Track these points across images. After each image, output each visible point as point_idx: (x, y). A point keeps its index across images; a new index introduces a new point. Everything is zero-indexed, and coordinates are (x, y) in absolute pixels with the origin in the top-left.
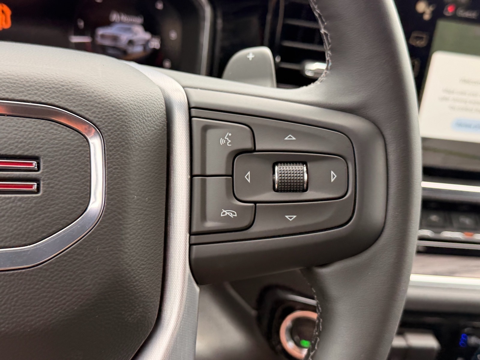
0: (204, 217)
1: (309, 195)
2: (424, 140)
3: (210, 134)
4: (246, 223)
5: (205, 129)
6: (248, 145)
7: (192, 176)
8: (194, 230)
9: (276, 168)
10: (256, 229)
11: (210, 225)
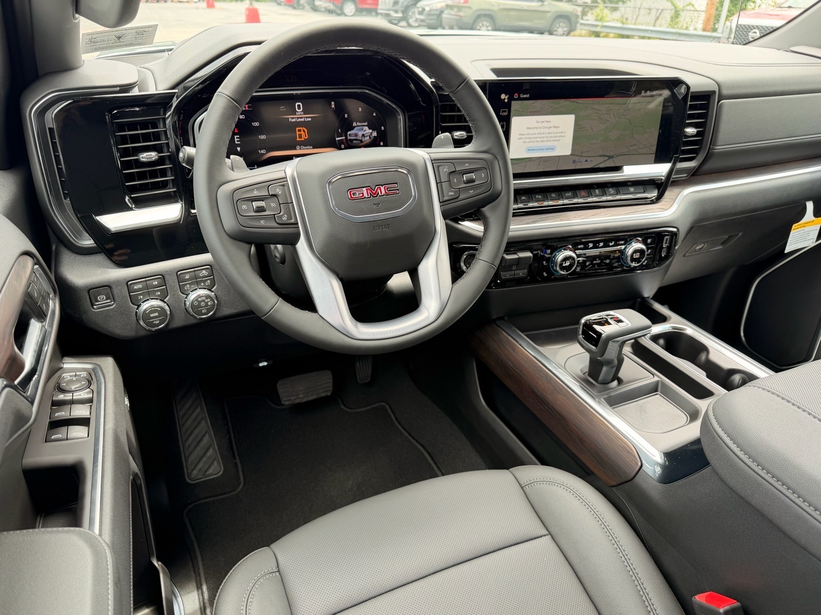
0: (443, 196)
1: (476, 183)
2: (511, 159)
3: (440, 168)
4: (457, 196)
5: (438, 166)
6: (454, 170)
7: (437, 183)
8: (441, 201)
9: (464, 176)
10: (461, 197)
11: (446, 198)
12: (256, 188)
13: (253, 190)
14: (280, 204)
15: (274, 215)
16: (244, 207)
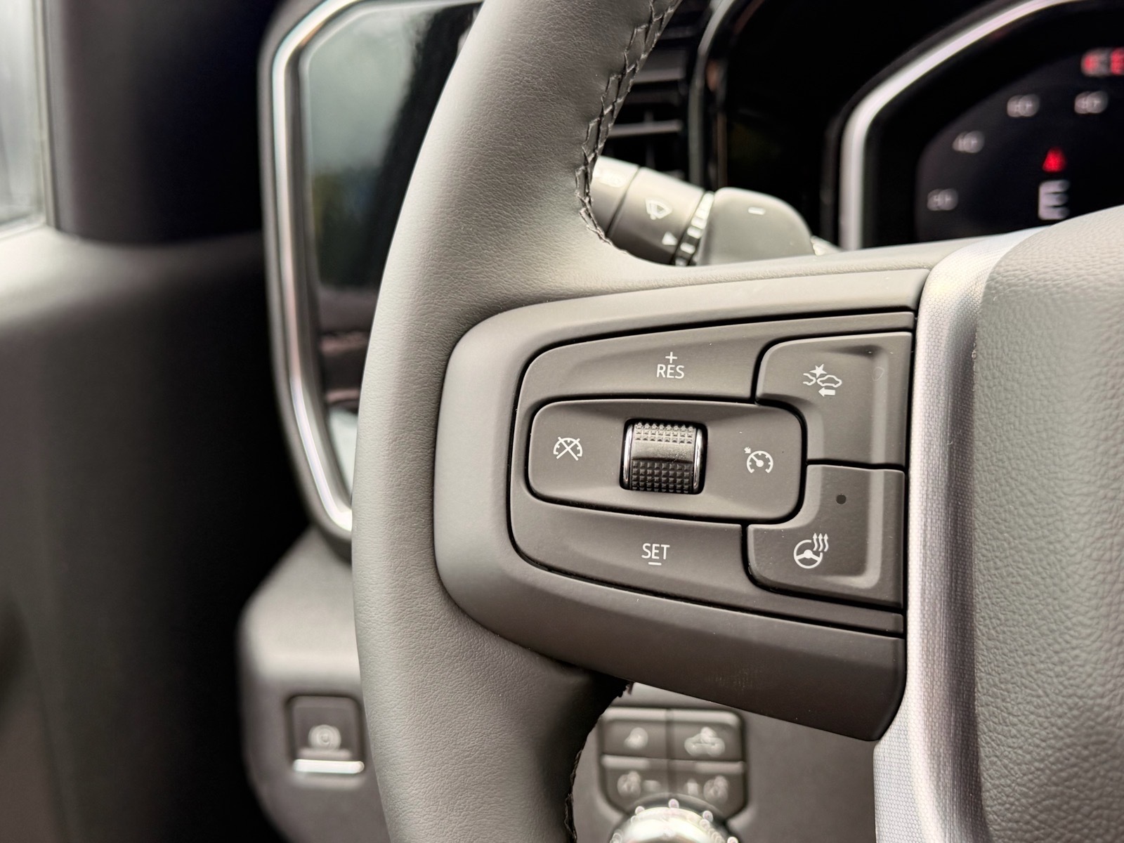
12: (677, 349)
13: (658, 355)
14: (805, 462)
15: (745, 522)
16: (569, 445)
